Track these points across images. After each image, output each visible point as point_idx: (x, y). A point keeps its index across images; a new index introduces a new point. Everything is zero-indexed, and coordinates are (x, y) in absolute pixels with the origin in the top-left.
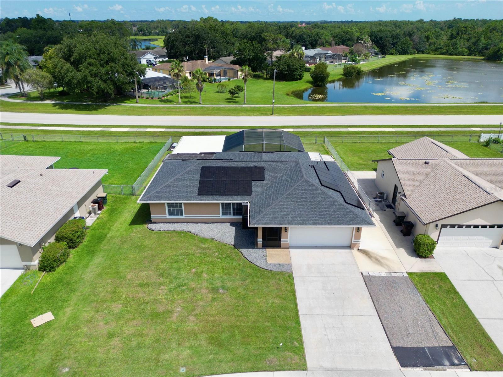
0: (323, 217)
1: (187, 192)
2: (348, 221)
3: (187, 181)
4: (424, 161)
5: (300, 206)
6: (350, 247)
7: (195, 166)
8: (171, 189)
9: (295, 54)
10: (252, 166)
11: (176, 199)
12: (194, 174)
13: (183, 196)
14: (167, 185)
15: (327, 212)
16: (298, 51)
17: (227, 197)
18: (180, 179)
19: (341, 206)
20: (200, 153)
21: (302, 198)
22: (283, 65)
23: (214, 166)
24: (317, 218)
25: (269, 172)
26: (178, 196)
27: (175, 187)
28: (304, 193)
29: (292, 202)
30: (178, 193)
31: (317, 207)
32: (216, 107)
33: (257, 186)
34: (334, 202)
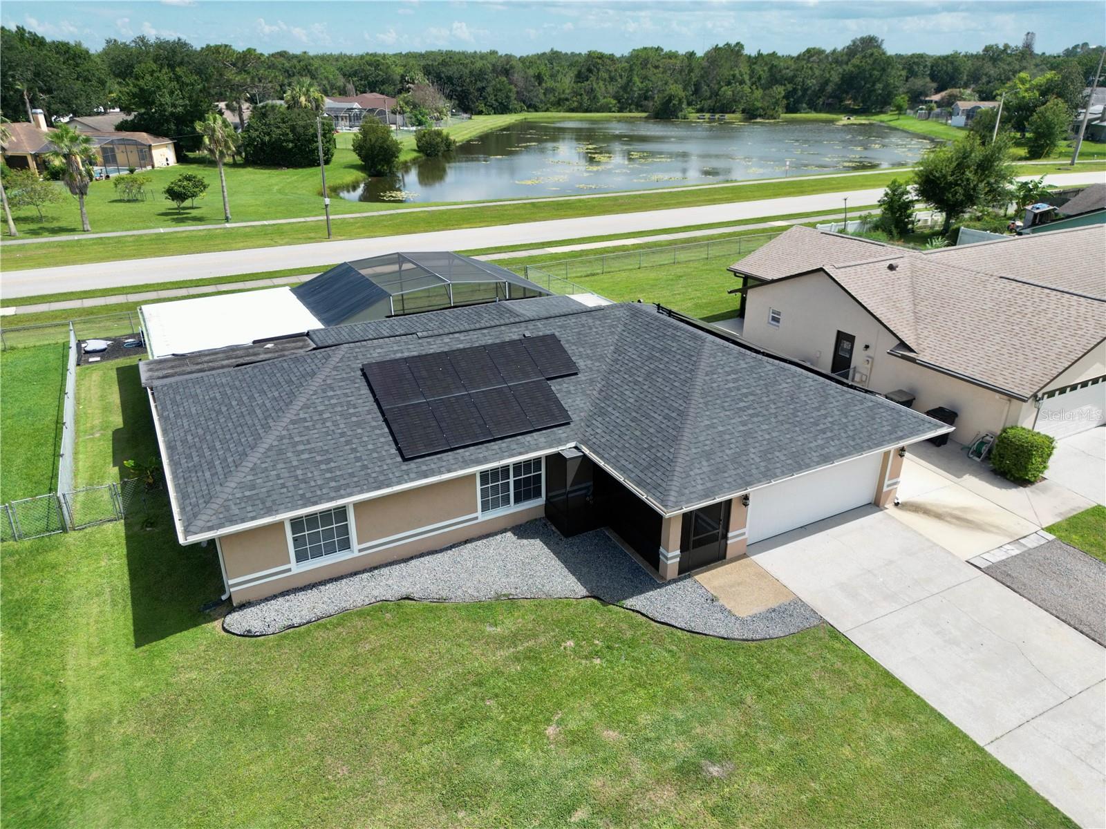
0: (829, 434)
1: (358, 459)
3: (335, 424)
5: (756, 419)
7: (335, 368)
8: (295, 463)
10: (515, 337)
11: (332, 494)
12: (346, 395)
13: (352, 475)
14: (269, 450)
15: (830, 419)
16: (308, 91)
17: (503, 444)
18: (305, 420)
20: (255, 342)
21: (745, 395)
22: (278, 127)
23: (399, 355)
24: (819, 442)
25: (575, 347)
26: (333, 479)
27: (302, 452)
29: (728, 413)
30: (330, 470)
31: (796, 410)
32: (145, 235)
33: (569, 392)
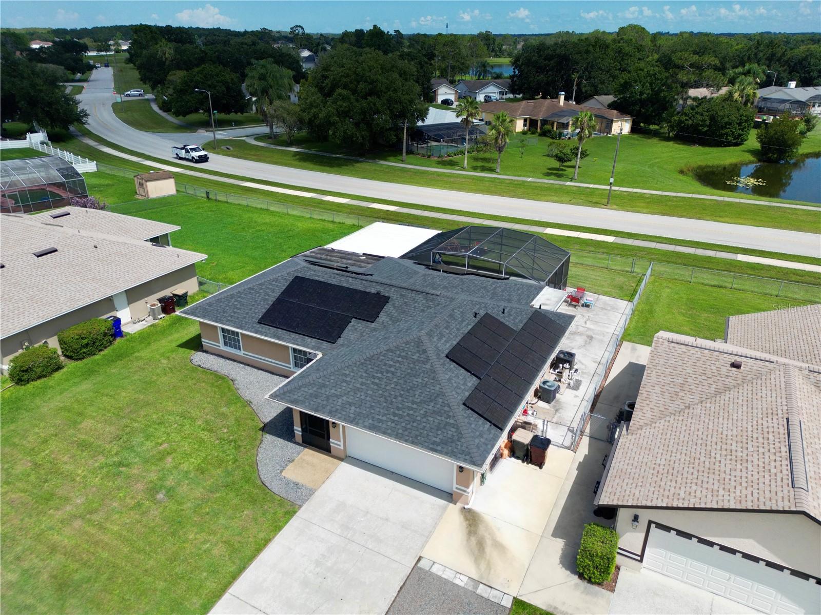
0: (396, 418)
1: (247, 313)
2: (434, 443)
3: (260, 296)
4: (733, 359)
5: (372, 386)
6: (450, 497)
8: (230, 304)
9: (736, 95)
10: (373, 291)
12: (277, 286)
13: (238, 318)
15: (411, 412)
16: (744, 89)
17: (297, 336)
19: (446, 409)
21: (388, 372)
22: (702, 115)
24: (384, 418)
25: (392, 309)
28: (399, 362)
29: (364, 375)
30: (235, 313)
31: (401, 395)
33: (356, 329)
34: (438, 395)
